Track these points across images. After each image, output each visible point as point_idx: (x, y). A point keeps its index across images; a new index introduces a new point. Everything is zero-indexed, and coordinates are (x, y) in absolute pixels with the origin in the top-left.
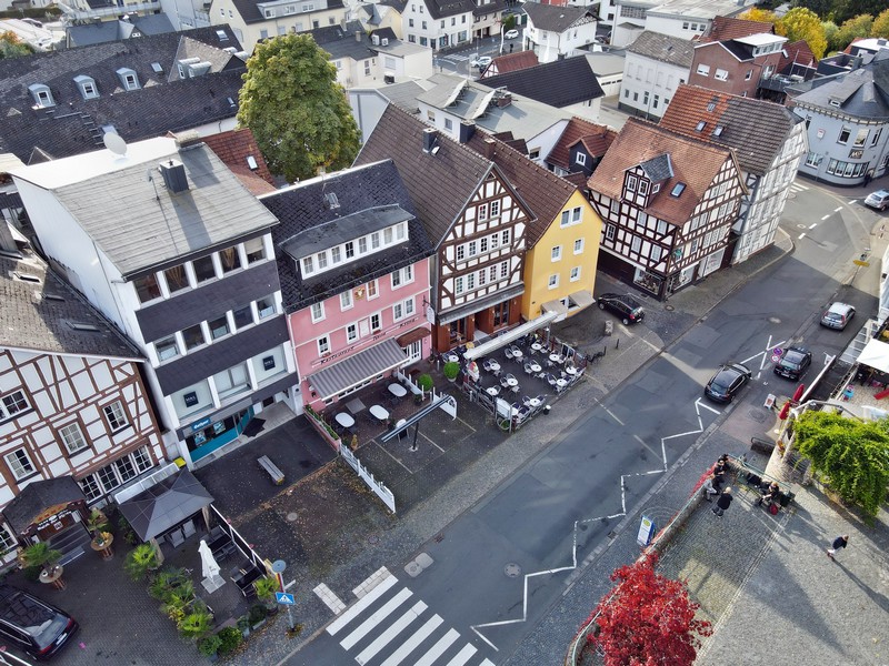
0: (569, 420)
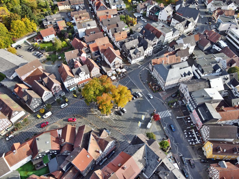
0: (183, 139)
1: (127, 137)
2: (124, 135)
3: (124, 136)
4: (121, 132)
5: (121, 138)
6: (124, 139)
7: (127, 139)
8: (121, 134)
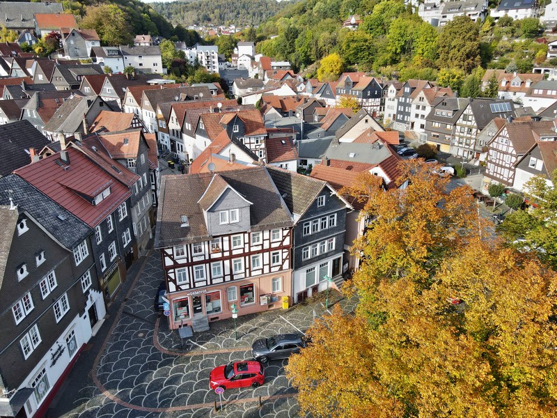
1: (142, 408)
2: (171, 410)
3: (165, 404)
4: (205, 406)
5: (175, 380)
6: (156, 385)
7: (137, 402)
8: (196, 400)
